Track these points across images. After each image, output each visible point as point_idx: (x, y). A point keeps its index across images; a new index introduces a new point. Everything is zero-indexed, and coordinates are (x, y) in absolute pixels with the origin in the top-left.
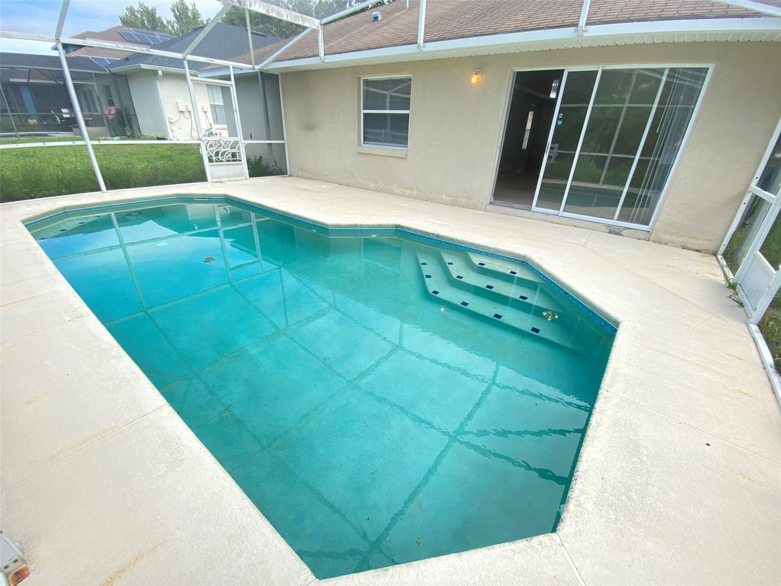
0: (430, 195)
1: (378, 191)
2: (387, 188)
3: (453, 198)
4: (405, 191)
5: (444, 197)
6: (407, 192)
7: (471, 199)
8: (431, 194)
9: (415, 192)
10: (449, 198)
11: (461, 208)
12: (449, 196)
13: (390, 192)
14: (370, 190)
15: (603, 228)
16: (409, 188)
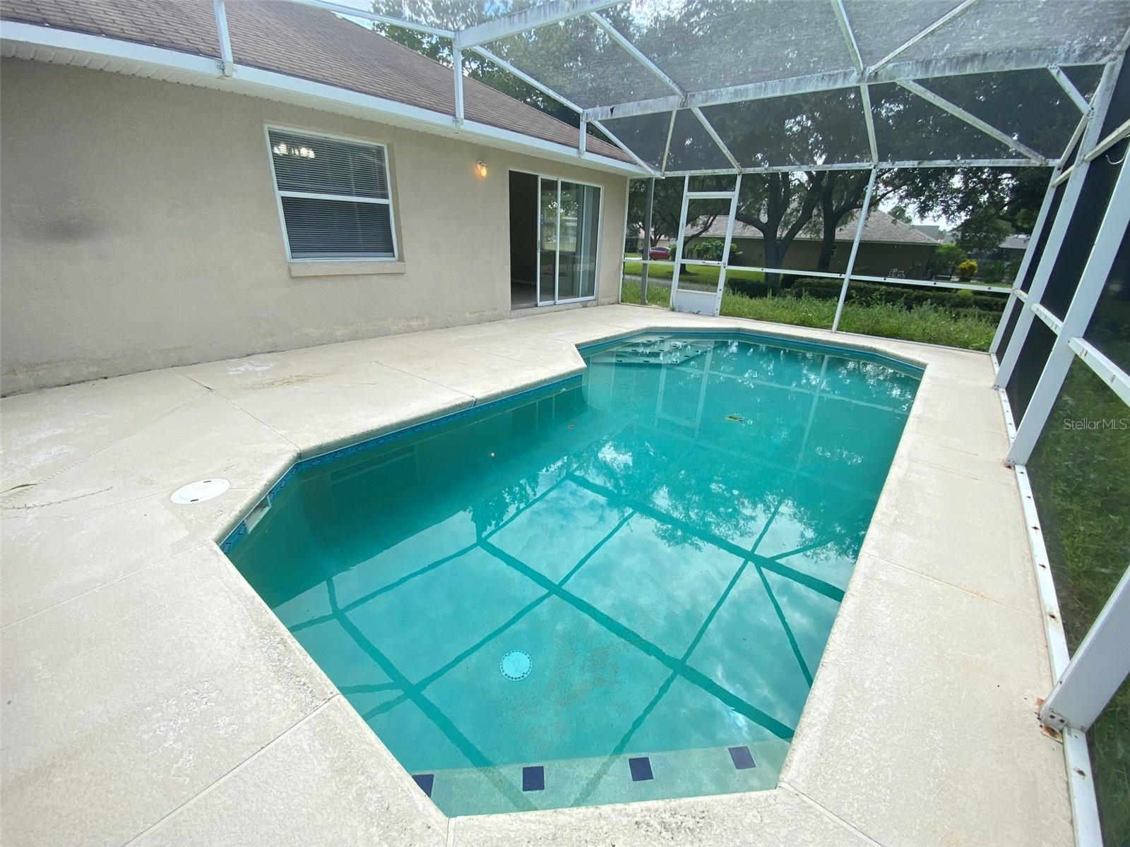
0: (449, 318)
1: (359, 339)
2: (376, 327)
3: (477, 315)
4: (410, 323)
5: (467, 315)
6: (414, 323)
7: (495, 309)
8: (451, 316)
9: (427, 321)
10: (473, 316)
11: (488, 323)
12: (472, 313)
13: (386, 333)
14: (337, 341)
15: (579, 305)
16: (417, 318)
